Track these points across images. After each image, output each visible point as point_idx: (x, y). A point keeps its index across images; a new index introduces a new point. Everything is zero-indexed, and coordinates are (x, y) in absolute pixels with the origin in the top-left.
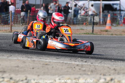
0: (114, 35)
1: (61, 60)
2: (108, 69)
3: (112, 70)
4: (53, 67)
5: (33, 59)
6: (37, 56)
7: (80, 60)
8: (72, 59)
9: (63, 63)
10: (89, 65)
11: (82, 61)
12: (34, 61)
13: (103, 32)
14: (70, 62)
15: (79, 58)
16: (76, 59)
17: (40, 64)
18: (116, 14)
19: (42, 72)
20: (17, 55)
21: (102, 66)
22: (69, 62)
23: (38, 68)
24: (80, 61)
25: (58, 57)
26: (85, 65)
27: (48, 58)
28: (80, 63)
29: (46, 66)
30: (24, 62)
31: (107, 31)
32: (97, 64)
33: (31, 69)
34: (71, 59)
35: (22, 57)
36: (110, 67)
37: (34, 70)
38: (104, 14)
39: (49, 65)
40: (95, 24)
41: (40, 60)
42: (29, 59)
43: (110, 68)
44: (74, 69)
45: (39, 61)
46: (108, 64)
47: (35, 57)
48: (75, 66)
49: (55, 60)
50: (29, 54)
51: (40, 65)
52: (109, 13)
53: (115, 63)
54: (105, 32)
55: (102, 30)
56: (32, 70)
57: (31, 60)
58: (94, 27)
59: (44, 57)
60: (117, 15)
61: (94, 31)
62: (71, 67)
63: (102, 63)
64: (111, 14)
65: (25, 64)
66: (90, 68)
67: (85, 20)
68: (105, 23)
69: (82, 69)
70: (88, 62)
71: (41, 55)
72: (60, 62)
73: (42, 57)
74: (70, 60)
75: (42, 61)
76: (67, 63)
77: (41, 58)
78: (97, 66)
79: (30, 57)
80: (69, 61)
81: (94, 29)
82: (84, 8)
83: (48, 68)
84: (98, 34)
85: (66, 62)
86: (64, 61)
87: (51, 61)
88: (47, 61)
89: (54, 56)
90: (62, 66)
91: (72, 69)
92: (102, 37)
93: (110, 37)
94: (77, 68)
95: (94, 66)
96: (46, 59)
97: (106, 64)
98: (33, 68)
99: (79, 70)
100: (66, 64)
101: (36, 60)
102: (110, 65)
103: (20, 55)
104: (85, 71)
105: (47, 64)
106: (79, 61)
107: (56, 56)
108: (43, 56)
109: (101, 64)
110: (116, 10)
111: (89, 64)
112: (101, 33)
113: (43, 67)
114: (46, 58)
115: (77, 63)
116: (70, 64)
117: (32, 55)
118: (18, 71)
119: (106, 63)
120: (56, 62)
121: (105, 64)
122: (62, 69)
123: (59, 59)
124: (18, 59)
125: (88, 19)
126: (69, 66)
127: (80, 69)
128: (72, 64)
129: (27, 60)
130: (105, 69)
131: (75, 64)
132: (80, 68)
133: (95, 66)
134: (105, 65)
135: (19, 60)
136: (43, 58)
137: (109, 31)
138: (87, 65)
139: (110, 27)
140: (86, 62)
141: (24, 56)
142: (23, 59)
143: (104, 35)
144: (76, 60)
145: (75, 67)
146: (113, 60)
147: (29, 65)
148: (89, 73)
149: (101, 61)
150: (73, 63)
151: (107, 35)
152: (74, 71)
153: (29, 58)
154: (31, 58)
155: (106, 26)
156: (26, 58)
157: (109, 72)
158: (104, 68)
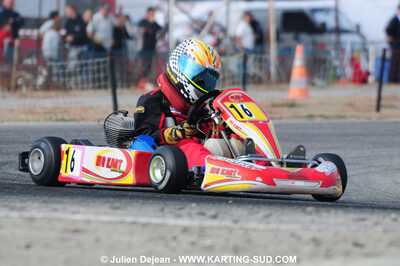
1: (129, 215)
4: (98, 240)
5: (27, 214)
6: (45, 202)
8: (166, 210)
9: (134, 223)
10: (226, 227)
11: (203, 214)
12: (32, 219)
13: (279, 110)
14: (160, 221)
15: (194, 205)
16: (180, 209)
18: (322, 45)
22: (154, 221)
23: (46, 245)
24: (194, 216)
25: (117, 204)
26: (211, 227)
27: (83, 209)
28: (195, 222)
29: (75, 236)
31: (292, 105)
32: (252, 225)
33: (18, 247)
34: (162, 210)
37: (31, 251)
40: (249, 83)
41: (54, 215)
42: (15, 214)
44: (173, 244)
45: (51, 220)
47: (35, 205)
48: (176, 233)
49: (106, 214)
50: (14, 197)
52: (300, 43)
54: (286, 110)
56: (22, 251)
57: (21, 217)
59: (68, 206)
62: (163, 238)
64: (307, 45)
70: (222, 218)
71: (57, 199)
72: (122, 222)
73: (59, 206)
74: (160, 214)
75: (60, 220)
76: (149, 224)
77: (55, 210)
78: (254, 230)
79: (19, 204)
80: (155, 216)
82: (212, 28)
83: (79, 245)
85: (144, 220)
86: (136, 215)
87: (92, 217)
88: (78, 217)
89: (105, 200)
90: (132, 233)
91: (166, 246)
93: (304, 124)
94: (184, 239)
96: (74, 213)
98: (28, 247)
100: (144, 225)
101: (40, 215)
105: (76, 231)
106: (190, 215)
107: (111, 199)
108: (65, 200)
109: (268, 223)
112: (271, 113)
113: (62, 240)
114: (75, 208)
115: (184, 222)
116: (157, 225)
117: (24, 199)
120: (109, 223)
122: (129, 245)
123: (119, 212)
125: (225, 66)
126: (156, 235)
127: (193, 243)
128: (165, 225)
129: (7, 217)
132: (193, 239)
133: (246, 230)
136: (65, 209)
137: (301, 106)
140: (215, 217)
143: (283, 120)
144: (182, 212)
145: (175, 238)
147: (13, 235)
150: (170, 221)
151: (294, 121)
152: (173, 250)
153: (13, 209)
154: (22, 209)
155: (288, 90)
156: (4, 209)
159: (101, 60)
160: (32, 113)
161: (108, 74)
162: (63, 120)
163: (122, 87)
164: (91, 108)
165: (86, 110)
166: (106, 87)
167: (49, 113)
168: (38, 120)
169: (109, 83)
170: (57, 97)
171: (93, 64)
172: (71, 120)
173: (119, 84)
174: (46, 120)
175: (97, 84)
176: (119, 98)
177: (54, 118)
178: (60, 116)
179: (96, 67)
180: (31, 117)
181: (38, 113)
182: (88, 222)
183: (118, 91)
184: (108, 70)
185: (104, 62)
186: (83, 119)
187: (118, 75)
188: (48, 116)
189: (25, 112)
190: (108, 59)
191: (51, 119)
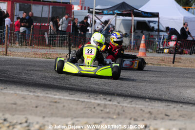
1: (76, 97)
2: (141, 111)
3: (146, 113)
4: (64, 106)
5: (36, 94)
7: (102, 98)
8: (91, 96)
9: (78, 100)
10: (115, 105)
11: (106, 99)
12: (38, 96)
14: (89, 100)
15: (101, 95)
16: (96, 96)
17: (46, 101)
19: (49, 112)
20: (13, 87)
21: (132, 107)
22: (86, 100)
23: (44, 107)
24: (102, 100)
26: (109, 104)
27: (58, 94)
28: (103, 102)
29: (55, 104)
30: (24, 98)
32: (125, 105)
33: (33, 107)
34: (89, 96)
35: (20, 91)
36: (143, 109)
37: (38, 109)
39: (59, 103)
41: (47, 95)
42: (31, 94)
43: (144, 111)
44: (94, 110)
45: (45, 97)
46: (141, 105)
47: (39, 91)
48: (95, 106)
49: (67, 96)
50: (30, 87)
51: (46, 103)
53: (151, 104)
56: (34, 109)
57: (34, 95)
59: (52, 92)
62: (90, 108)
63: (133, 102)
65: (26, 100)
66: (115, 110)
69: (105, 110)
70: (113, 101)
71: (47, 89)
72: (74, 100)
73: (49, 92)
74: (89, 98)
75: (49, 97)
76: (84, 101)
77: (47, 93)
78: (126, 107)
79: (33, 90)
80: (87, 98)
83: (57, 108)
85: (82, 100)
86: (79, 98)
87: (62, 97)
89: (66, 91)
90: (77, 105)
91: (91, 110)
94: (98, 108)
95: (121, 107)
96: (55, 95)
97: (139, 105)
98: (36, 107)
99: (100, 112)
100: (82, 102)
101: (41, 95)
102: (144, 107)
103: (19, 88)
104: (108, 113)
105: (56, 102)
106: (100, 99)
107: (69, 91)
109: (131, 104)
111: (114, 103)
113: (50, 105)
114: (55, 93)
115: (98, 102)
116: (88, 102)
118: (16, 110)
119: (138, 103)
120: (69, 100)
121: (136, 104)
122: (76, 109)
123: (72, 96)
124: (15, 93)
126: (87, 106)
127: (102, 110)
128: (91, 102)
129: (28, 95)
130: (136, 112)
131: (95, 103)
132: (102, 108)
133: (123, 106)
134: (137, 106)
135: (17, 94)
138: (112, 105)
140: (110, 100)
141: (24, 89)
142: (22, 93)
144: (97, 98)
145: (94, 108)
146: (147, 100)
147: (31, 102)
148: (115, 117)
149: (131, 100)
150: (93, 101)
152: (94, 112)
153: (31, 92)
154: (34, 92)
156: (28, 92)
157: (142, 116)
158: (135, 110)
182: (60, 99)
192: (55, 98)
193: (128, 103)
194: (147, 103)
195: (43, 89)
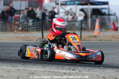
0: (103, 41)
2: (97, 77)
3: (101, 78)
4: (39, 76)
5: (18, 68)
6: (23, 65)
7: (67, 68)
8: (59, 67)
9: (50, 71)
10: (77, 73)
11: (70, 69)
12: (19, 70)
13: (91, 38)
14: (57, 71)
15: (67, 66)
16: (63, 67)
17: (25, 73)
18: (104, 19)
20: (1, 63)
21: (90, 74)
22: (55, 71)
23: (23, 78)
25: (44, 66)
26: (72, 73)
27: (34, 67)
30: (9, 71)
31: (95, 37)
32: (85, 72)
33: (15, 78)
34: (58, 67)
35: (6, 66)
38: (93, 19)
39: (35, 74)
40: (82, 30)
41: (26, 68)
42: (14, 68)
43: (99, 76)
45: (25, 70)
47: (20, 65)
49: (41, 68)
50: (14, 63)
52: (98, 18)
53: (104, 71)
54: (93, 38)
55: (91, 36)
57: (16, 69)
58: (82, 33)
60: (106, 20)
61: (82, 37)
63: (90, 70)
64: (100, 19)
65: (10, 73)
67: (73, 26)
68: (93, 28)
70: (76, 70)
71: (26, 64)
72: (46, 71)
73: (27, 66)
74: (57, 69)
75: (28, 70)
76: (54, 71)
77: (26, 67)
79: (15, 65)
80: (56, 69)
81: (82, 35)
82: (71, 13)
84: (86, 40)
85: (52, 70)
86: (50, 69)
87: (37, 69)
88: (33, 69)
89: (40, 64)
92: (90, 43)
93: (99, 42)
96: (32, 68)
97: (95, 72)
98: (18, 78)
101: (22, 69)
102: (99, 73)
103: (5, 64)
105: (32, 73)
106: (66, 69)
107: (42, 64)
108: (29, 64)
109: (89, 72)
110: (104, 14)
112: (89, 39)
113: (28, 76)
115: (64, 71)
117: (17, 64)
119: (94, 70)
120: (42, 71)
121: (93, 72)
123: (45, 68)
124: (2, 69)
125: (75, 25)
128: (59, 72)
129: (12, 69)
131: (62, 72)
133: (83, 74)
136: (29, 67)
137: (98, 37)
138: (75, 73)
139: (99, 33)
140: (73, 70)
141: (9, 65)
142: (7, 68)
143: (93, 41)
144: (64, 68)
146: (101, 68)
147: (14, 74)
149: (89, 69)
151: (96, 41)
153: (13, 66)
154: (16, 67)
155: (94, 32)
156: (11, 66)
158: (92, 76)
159: (39, 23)
160: (18, 38)
161: (41, 27)
162: (27, 40)
163: (45, 31)
164: (35, 37)
165: (34, 37)
166: (40, 31)
167: (23, 38)
168: (20, 40)
169: (41, 29)
170: (26, 33)
171: (36, 24)
172: (30, 40)
173: (44, 30)
174: (22, 40)
175: (37, 30)
176: (44, 34)
177: (25, 40)
178: (26, 39)
179: (37, 25)
180: (18, 39)
181: (20, 38)
182: (36, 71)
183: (44, 32)
184: (40, 25)
185: (40, 23)
186: (33, 40)
187: (44, 27)
188: (23, 39)
189: (16, 38)
190: (41, 22)
191: (24, 40)
192: (32, 71)
193: (87, 71)
194: (101, 71)
195: (23, 64)
